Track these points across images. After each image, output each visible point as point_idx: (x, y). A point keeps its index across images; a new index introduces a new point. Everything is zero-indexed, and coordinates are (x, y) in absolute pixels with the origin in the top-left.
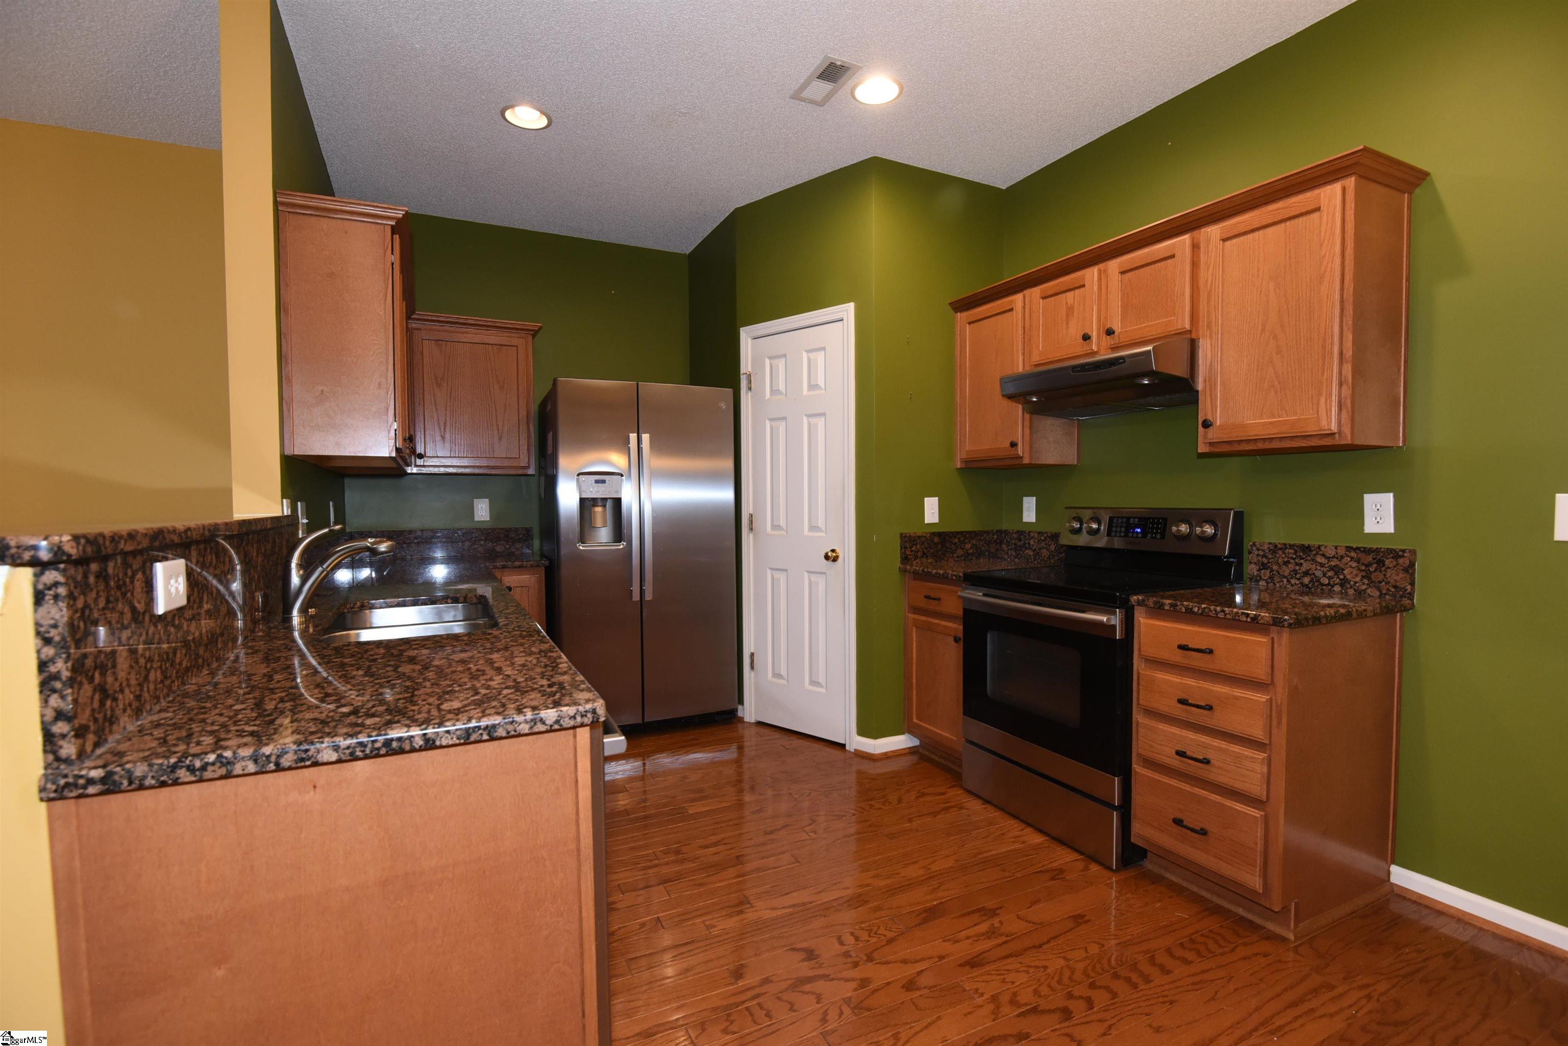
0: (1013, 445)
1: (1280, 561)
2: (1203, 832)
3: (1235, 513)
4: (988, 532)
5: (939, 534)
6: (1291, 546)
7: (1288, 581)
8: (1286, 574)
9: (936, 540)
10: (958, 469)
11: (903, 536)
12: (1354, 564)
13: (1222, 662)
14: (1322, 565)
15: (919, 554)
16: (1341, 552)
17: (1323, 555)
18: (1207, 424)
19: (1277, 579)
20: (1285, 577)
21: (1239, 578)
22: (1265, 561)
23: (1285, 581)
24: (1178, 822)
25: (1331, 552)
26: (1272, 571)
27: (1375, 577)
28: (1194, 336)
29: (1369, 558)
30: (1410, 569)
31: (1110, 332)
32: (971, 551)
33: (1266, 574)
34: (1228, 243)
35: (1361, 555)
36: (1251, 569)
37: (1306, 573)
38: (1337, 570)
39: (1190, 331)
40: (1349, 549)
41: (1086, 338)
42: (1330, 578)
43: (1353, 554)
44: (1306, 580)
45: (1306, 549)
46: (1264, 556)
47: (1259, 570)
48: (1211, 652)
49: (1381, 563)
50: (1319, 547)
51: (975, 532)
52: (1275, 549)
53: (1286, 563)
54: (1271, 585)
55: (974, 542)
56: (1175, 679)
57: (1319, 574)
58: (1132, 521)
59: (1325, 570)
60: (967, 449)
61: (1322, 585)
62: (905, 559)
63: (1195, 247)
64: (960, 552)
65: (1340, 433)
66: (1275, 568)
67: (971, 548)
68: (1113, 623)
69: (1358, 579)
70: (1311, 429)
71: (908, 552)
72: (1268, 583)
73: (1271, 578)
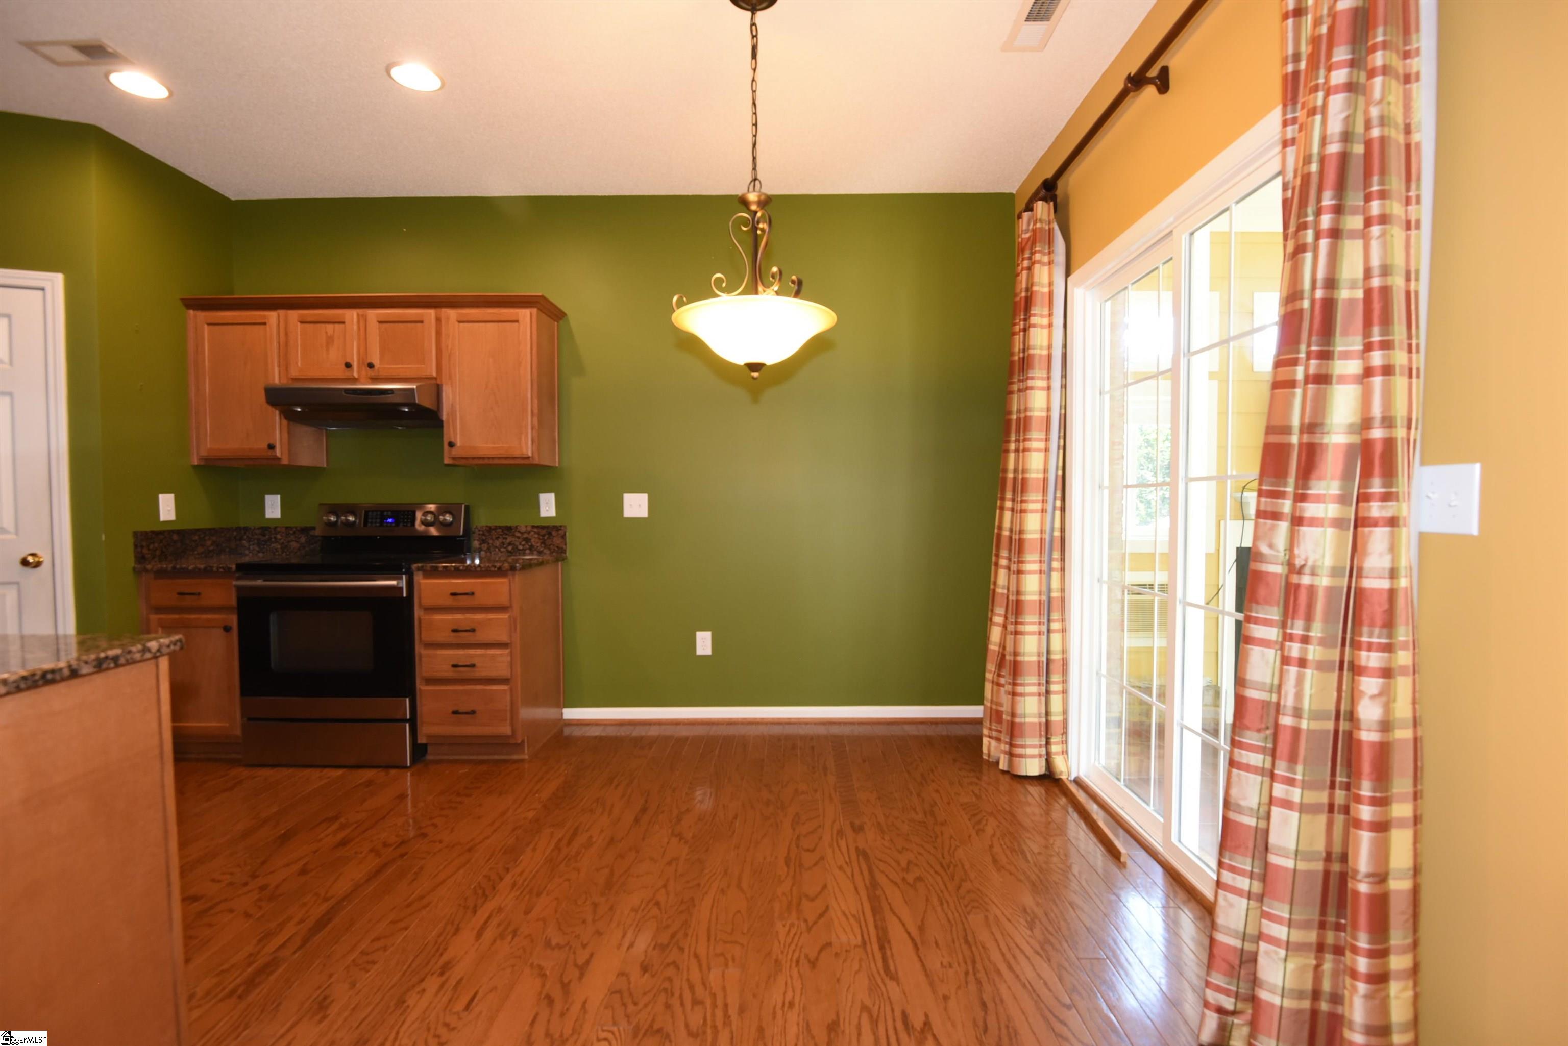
0: (271, 447)
1: (494, 537)
2: (473, 712)
3: (465, 506)
4: (228, 529)
5: (178, 532)
6: (500, 527)
7: (499, 550)
8: (498, 545)
9: (175, 537)
10: (195, 467)
11: (135, 534)
12: (536, 536)
13: (481, 598)
14: (519, 538)
15: (158, 553)
16: (529, 529)
17: (519, 532)
18: (451, 445)
19: (492, 549)
20: (496, 547)
21: (469, 551)
22: (484, 538)
23: (497, 550)
24: (455, 712)
25: (523, 530)
26: (489, 544)
27: (548, 542)
28: (439, 382)
29: (544, 532)
30: (564, 537)
31: (371, 366)
32: (211, 548)
33: (485, 546)
34: (462, 324)
35: (540, 530)
36: (476, 544)
37: (510, 544)
38: (527, 540)
39: (436, 379)
40: (533, 527)
41: (348, 366)
42: (523, 545)
43: (536, 530)
44: (510, 548)
45: (509, 529)
46: (483, 535)
47: (480, 544)
48: (473, 594)
49: (550, 534)
50: (516, 527)
51: (214, 529)
52: (490, 529)
53: (497, 538)
54: (488, 554)
55: (214, 538)
56: (449, 617)
57: (517, 543)
58: (385, 513)
59: (520, 540)
60: (209, 446)
61: (520, 550)
62: (141, 558)
63: (439, 319)
64: (200, 550)
65: (532, 457)
66: (491, 542)
67: (212, 545)
68: (400, 585)
69: (538, 545)
70: (517, 453)
71: (145, 551)
72: (486, 552)
73: (489, 549)
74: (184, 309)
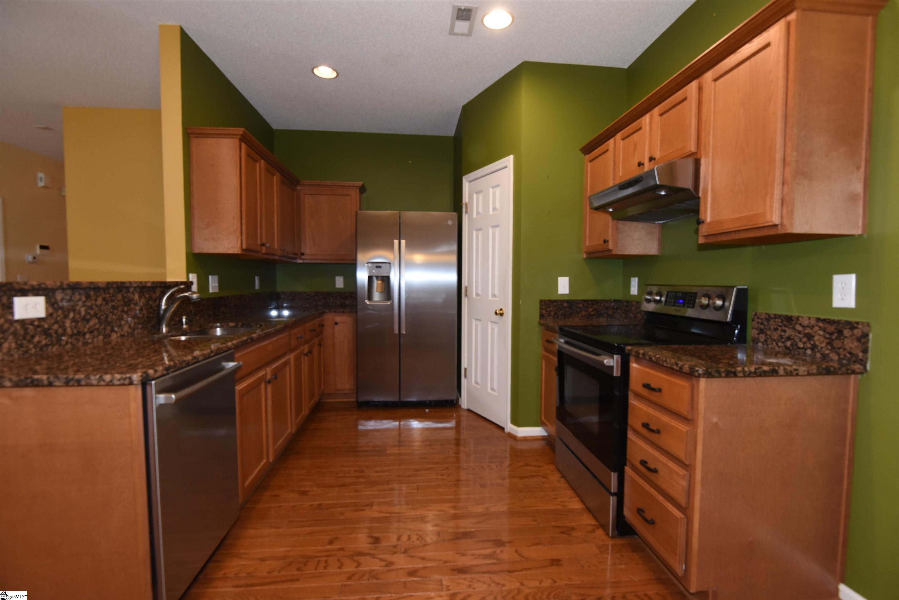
0: (606, 242)
1: (772, 327)
3: (739, 290)
4: (607, 301)
5: (568, 301)
6: (780, 316)
7: (777, 344)
8: (775, 338)
9: (565, 305)
10: (584, 259)
11: (541, 301)
12: (821, 333)
13: (669, 399)
14: (799, 332)
15: (552, 314)
16: (813, 322)
17: (800, 324)
18: (704, 223)
19: (769, 342)
20: (774, 340)
21: (742, 338)
22: (762, 327)
23: (774, 343)
25: (806, 322)
26: (766, 335)
27: (837, 344)
28: (698, 157)
29: (832, 328)
30: (865, 339)
31: (652, 159)
32: (592, 313)
33: (762, 337)
34: (718, 82)
35: (827, 326)
36: (751, 333)
37: (789, 338)
38: (810, 337)
39: (696, 153)
40: (818, 320)
41: (640, 164)
42: (804, 343)
43: (821, 324)
44: (788, 344)
45: (789, 320)
46: (762, 324)
47: (758, 334)
48: (660, 390)
49: (840, 332)
50: (798, 318)
51: (596, 300)
52: (769, 318)
53: (776, 329)
54: (765, 346)
55: (595, 307)
56: (644, 408)
57: (797, 339)
58: (678, 295)
59: (801, 336)
61: (799, 348)
62: (542, 316)
63: (700, 89)
64: (584, 313)
65: (782, 224)
66: (769, 333)
67: (593, 311)
69: (823, 345)
70: (761, 222)
71: (544, 312)
72: (763, 344)
73: (766, 340)
74: (583, 155)
